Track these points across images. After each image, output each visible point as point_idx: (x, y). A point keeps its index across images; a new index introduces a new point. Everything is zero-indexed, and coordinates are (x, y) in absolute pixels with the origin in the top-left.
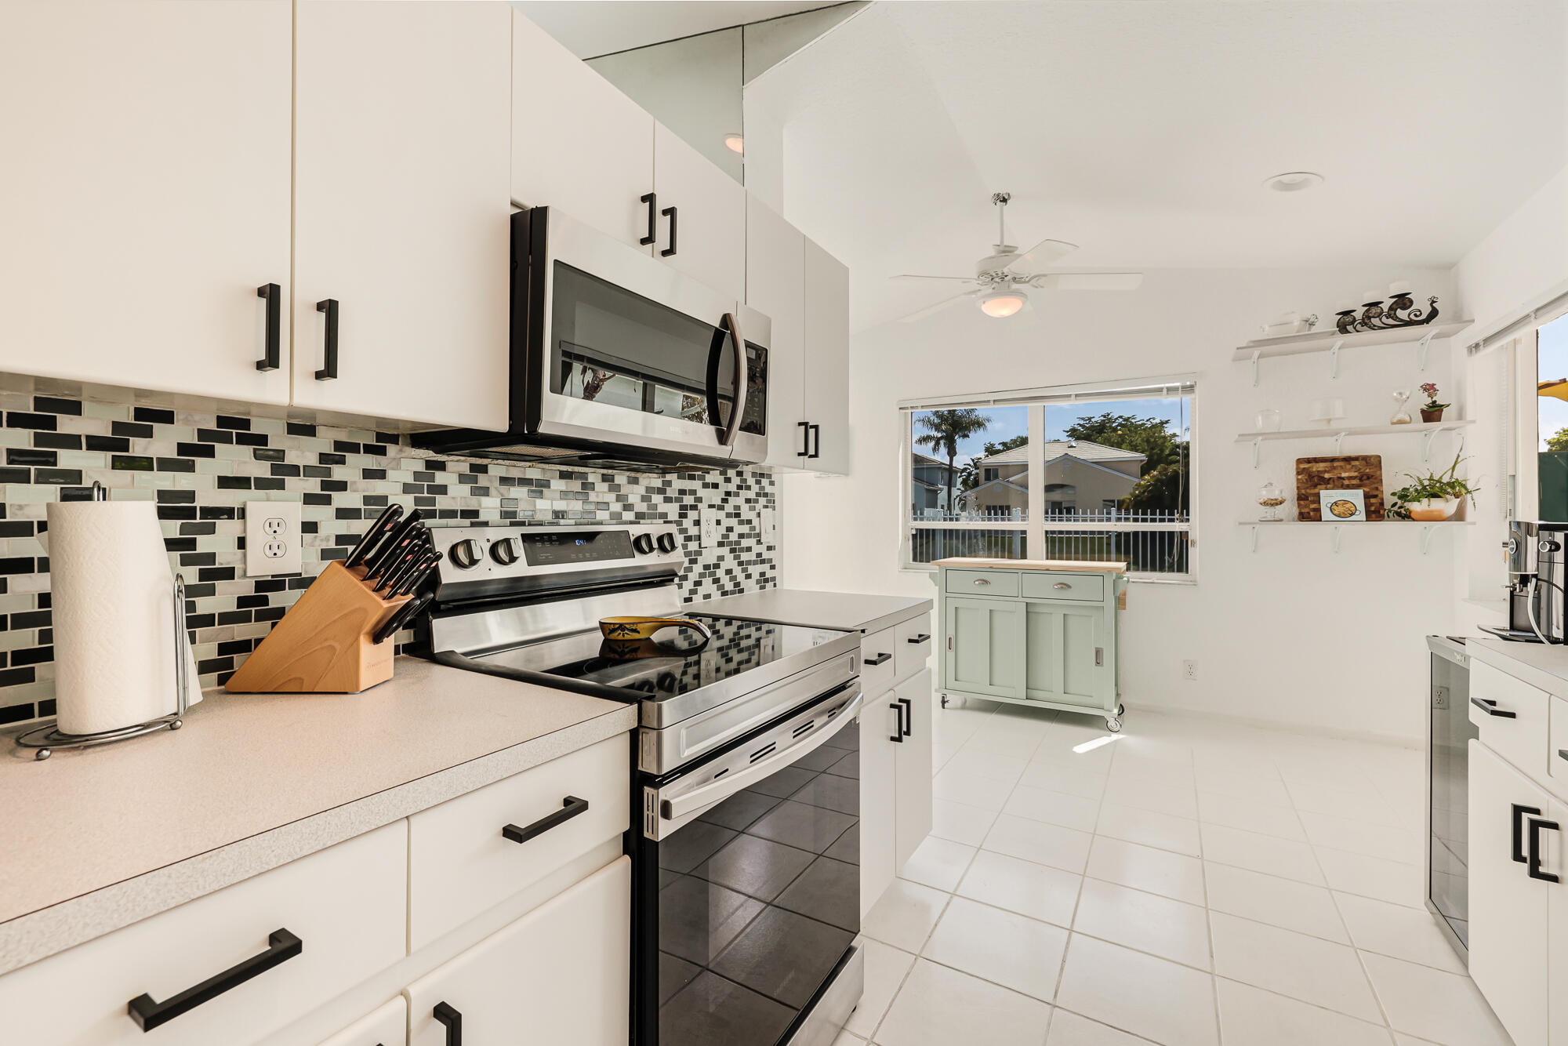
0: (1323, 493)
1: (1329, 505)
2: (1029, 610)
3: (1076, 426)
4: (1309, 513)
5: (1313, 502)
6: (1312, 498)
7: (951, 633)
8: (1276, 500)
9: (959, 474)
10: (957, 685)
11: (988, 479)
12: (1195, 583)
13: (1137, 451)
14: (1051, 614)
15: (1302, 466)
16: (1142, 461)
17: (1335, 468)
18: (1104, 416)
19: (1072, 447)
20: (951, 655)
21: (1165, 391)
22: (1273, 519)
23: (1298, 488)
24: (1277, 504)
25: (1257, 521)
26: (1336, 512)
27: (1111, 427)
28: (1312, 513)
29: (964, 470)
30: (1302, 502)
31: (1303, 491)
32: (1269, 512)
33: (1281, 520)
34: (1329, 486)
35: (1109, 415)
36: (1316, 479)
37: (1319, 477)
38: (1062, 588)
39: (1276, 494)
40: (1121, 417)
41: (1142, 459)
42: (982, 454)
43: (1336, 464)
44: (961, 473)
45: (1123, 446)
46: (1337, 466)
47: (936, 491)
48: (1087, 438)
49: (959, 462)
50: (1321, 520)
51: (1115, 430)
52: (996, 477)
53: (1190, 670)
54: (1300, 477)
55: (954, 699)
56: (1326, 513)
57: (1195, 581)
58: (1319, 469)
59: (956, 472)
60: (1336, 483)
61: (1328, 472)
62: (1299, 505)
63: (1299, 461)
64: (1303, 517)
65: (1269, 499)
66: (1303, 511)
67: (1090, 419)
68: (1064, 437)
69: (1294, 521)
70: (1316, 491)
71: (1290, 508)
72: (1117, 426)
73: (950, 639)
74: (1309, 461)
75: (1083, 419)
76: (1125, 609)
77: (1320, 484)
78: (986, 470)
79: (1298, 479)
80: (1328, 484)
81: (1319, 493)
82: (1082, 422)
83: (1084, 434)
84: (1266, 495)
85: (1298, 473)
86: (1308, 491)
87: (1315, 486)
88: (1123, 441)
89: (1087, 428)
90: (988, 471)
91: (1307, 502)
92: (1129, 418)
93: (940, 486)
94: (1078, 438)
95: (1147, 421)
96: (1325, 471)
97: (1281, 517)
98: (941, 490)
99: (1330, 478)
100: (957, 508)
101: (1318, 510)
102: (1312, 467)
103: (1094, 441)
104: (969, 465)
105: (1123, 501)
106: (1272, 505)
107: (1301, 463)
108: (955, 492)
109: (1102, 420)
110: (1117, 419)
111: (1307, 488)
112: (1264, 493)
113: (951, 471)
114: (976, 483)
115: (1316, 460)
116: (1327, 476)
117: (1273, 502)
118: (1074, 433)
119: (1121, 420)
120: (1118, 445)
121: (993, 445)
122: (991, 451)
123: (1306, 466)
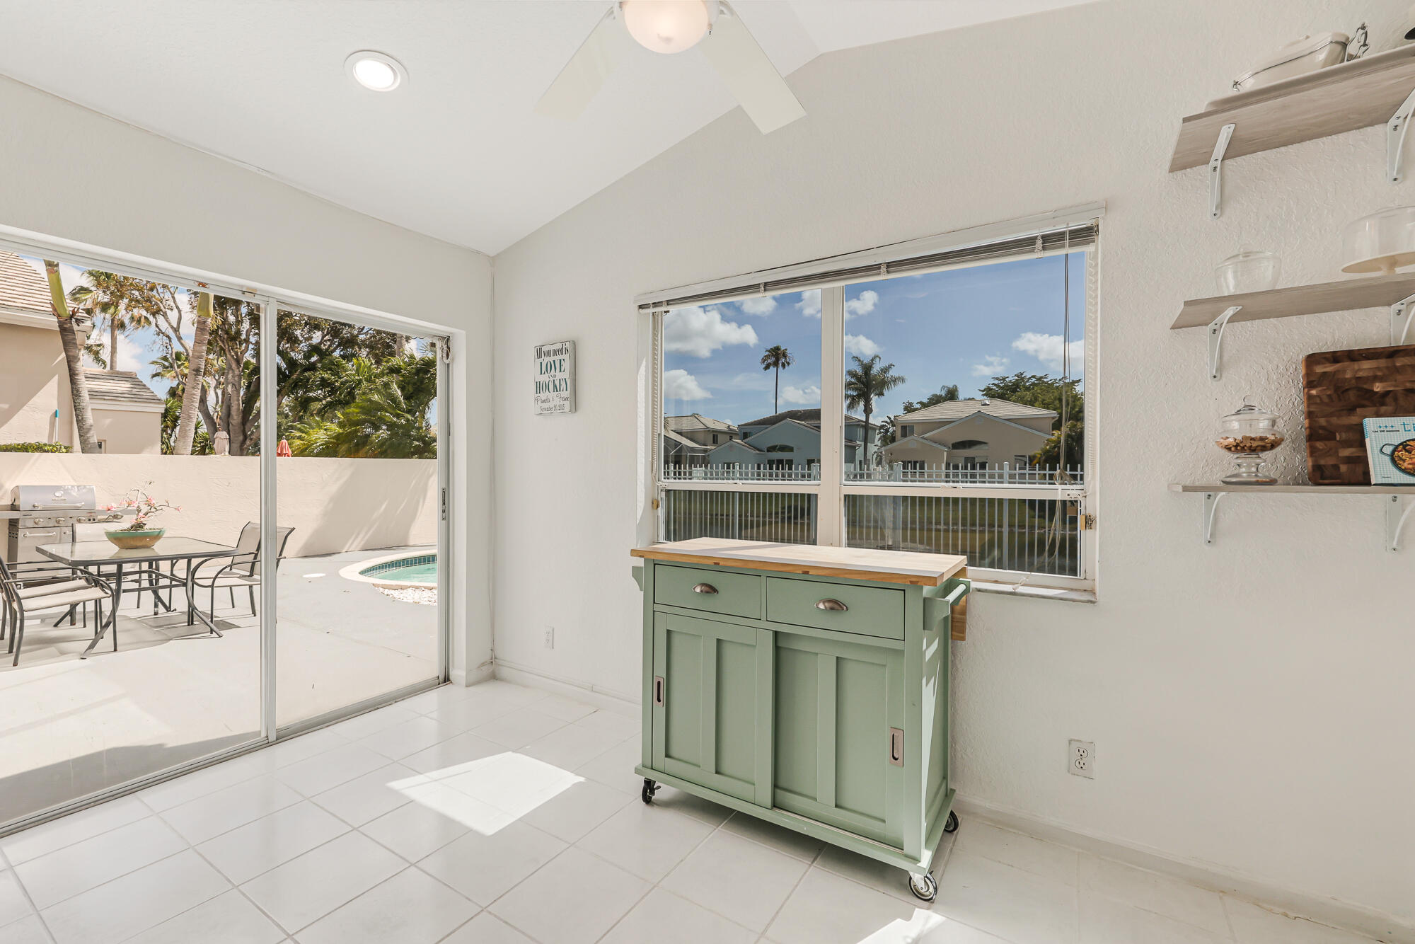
0: (1370, 424)
1: (1388, 450)
2: (780, 644)
3: (991, 386)
4: (1336, 467)
5: (1347, 444)
6: (1344, 435)
7: (661, 672)
8: (1262, 439)
9: (877, 431)
10: (670, 764)
11: (904, 435)
12: (1090, 597)
13: (1048, 409)
14: (817, 654)
15: (1319, 369)
16: (1053, 418)
17: (1397, 370)
18: (1018, 376)
19: (986, 405)
20: (660, 709)
21: (1039, 243)
22: (1254, 479)
23: (1310, 415)
24: (1264, 449)
25: (1219, 484)
26: (1405, 465)
27: (1024, 386)
28: (1343, 468)
29: (882, 427)
30: (1319, 445)
31: (1323, 422)
32: (1246, 466)
33: (1272, 482)
34: (1383, 409)
35: (1022, 374)
36: (1352, 396)
37: (1360, 389)
38: (832, 609)
39: (1261, 428)
40: (1034, 377)
41: (1053, 416)
42: (901, 412)
43: (1399, 362)
44: (879, 430)
45: (1036, 404)
46: (1403, 366)
47: (855, 447)
48: (1002, 397)
49: (876, 420)
50: (1368, 483)
51: (1028, 389)
52: (912, 433)
53: (1080, 759)
54: (1314, 392)
55: (665, 791)
56: (1380, 467)
57: (1093, 592)
58: (1360, 374)
59: (875, 429)
60: (1402, 401)
61: (1381, 379)
62: (1313, 452)
63: (1312, 360)
64: (1322, 476)
65: (1245, 438)
66: (1322, 462)
67: (1004, 379)
68: (979, 396)
69: (1304, 484)
70: (1353, 420)
71: (1292, 457)
72: (1031, 385)
73: (659, 683)
74: (1335, 357)
75: (997, 379)
76: (963, 639)
77: (1363, 406)
78: (902, 427)
79: (1310, 397)
80: (1383, 404)
81: (1362, 424)
82: (996, 382)
83: (998, 394)
84: (1237, 429)
85: (1310, 384)
86: (1334, 420)
87: (1351, 410)
88: (1036, 399)
89: (1002, 388)
90: (904, 428)
91: (1331, 444)
92: (1042, 377)
93: (858, 442)
94: (993, 397)
95: (1060, 380)
96: (1375, 378)
97: (1273, 475)
98: (859, 446)
99: (1387, 393)
100: (875, 464)
101: (1363, 461)
102: (1344, 371)
103: (1008, 399)
104: (886, 422)
105: (1034, 457)
106: (1253, 450)
107: (1318, 363)
108: (872, 448)
109: (1017, 380)
110: (1030, 378)
111: (1332, 415)
112: (1236, 425)
113: (866, 427)
114: (893, 439)
115: (1352, 356)
116: (1378, 387)
117: (1255, 444)
118: (989, 392)
119: (1034, 379)
120: (1031, 403)
121: (911, 404)
122: (909, 409)
123: (1330, 368)
